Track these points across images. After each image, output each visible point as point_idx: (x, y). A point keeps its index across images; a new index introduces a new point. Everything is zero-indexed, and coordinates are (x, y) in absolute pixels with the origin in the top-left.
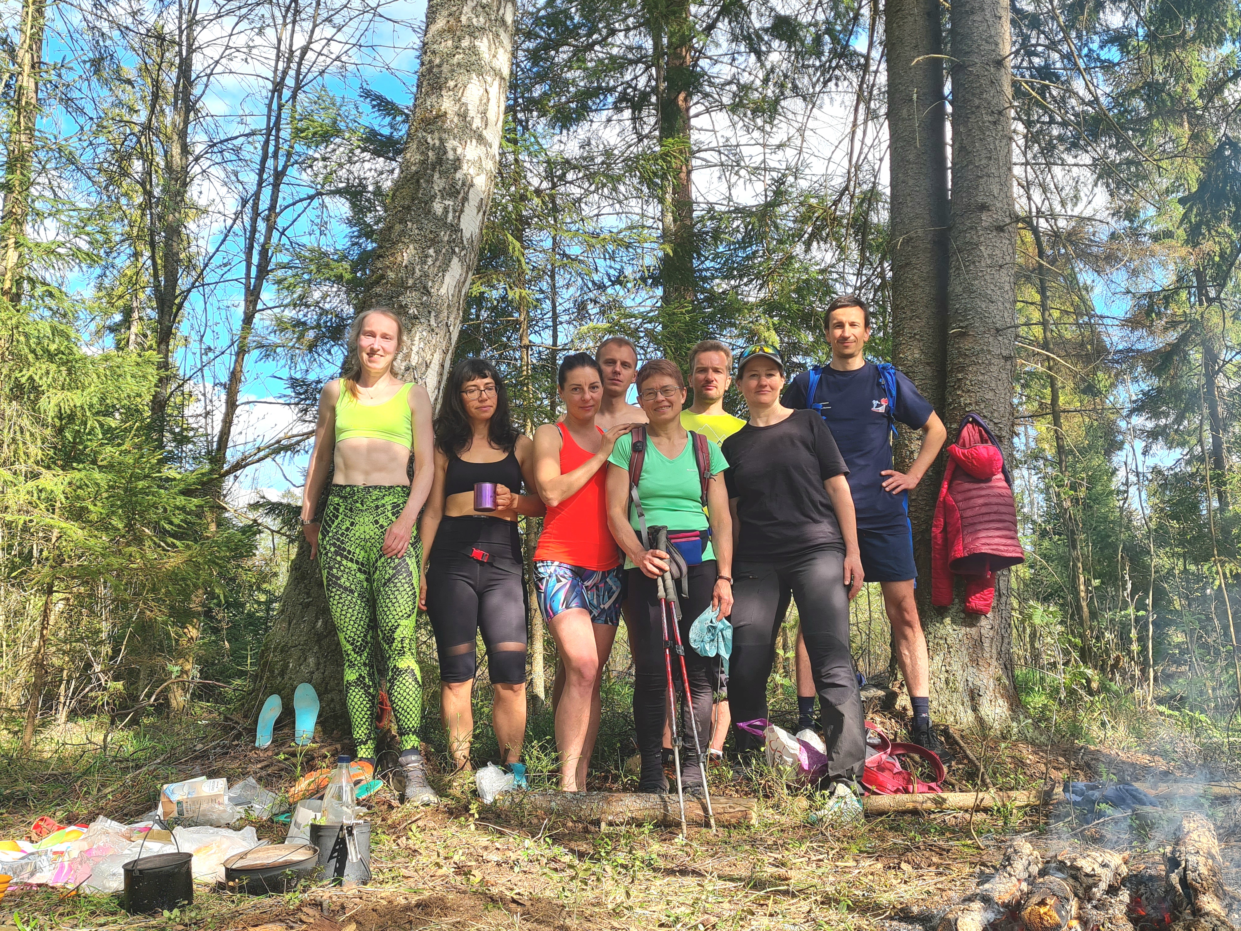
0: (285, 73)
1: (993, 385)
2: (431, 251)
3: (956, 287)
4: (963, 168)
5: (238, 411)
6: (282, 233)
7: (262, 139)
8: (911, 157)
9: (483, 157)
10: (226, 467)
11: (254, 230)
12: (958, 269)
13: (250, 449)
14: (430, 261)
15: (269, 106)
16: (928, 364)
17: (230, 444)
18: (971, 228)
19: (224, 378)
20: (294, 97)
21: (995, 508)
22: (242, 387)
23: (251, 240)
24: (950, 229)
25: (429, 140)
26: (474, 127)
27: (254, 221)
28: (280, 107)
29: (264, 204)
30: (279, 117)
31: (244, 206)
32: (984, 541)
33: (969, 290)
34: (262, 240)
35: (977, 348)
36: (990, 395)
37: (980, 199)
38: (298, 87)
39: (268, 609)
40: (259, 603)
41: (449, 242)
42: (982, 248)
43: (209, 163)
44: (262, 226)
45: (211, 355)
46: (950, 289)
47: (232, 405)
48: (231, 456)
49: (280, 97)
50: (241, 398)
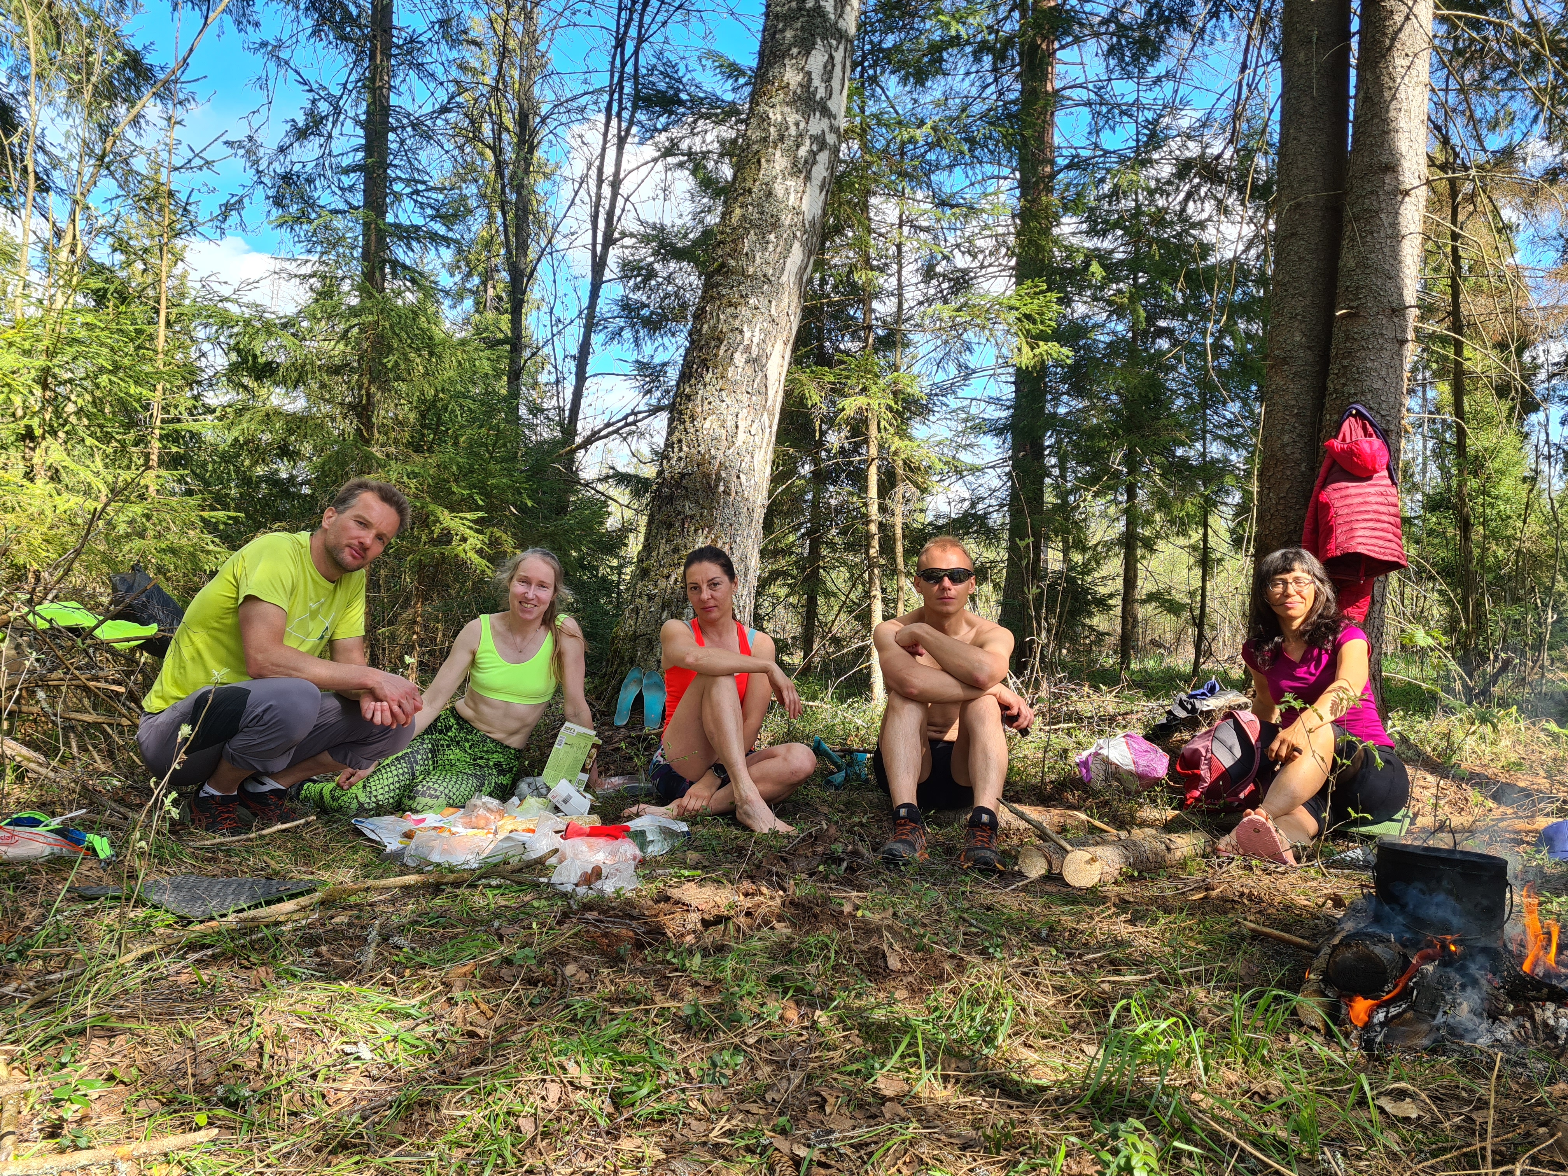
1: (1383, 373)
2: (772, 237)
3: (1348, 260)
4: (1366, 122)
5: (587, 384)
8: (1306, 110)
9: (827, 130)
10: (578, 440)
12: (1353, 240)
13: (598, 424)
14: (771, 247)
15: (613, 63)
16: (1309, 348)
17: (581, 416)
18: (1372, 193)
19: (574, 350)
20: (636, 53)
21: (1375, 507)
22: (591, 359)
23: (597, 205)
24: (1346, 193)
25: (771, 115)
26: (818, 98)
27: (599, 186)
28: (624, 64)
29: (609, 170)
30: (622, 73)
31: (589, 169)
32: (1360, 540)
33: (1363, 264)
34: (607, 207)
35: (1368, 331)
36: (1379, 384)
37: (1384, 159)
41: (790, 226)
42: (1383, 216)
45: (561, 326)
46: (1341, 263)
47: (581, 377)
50: (590, 370)
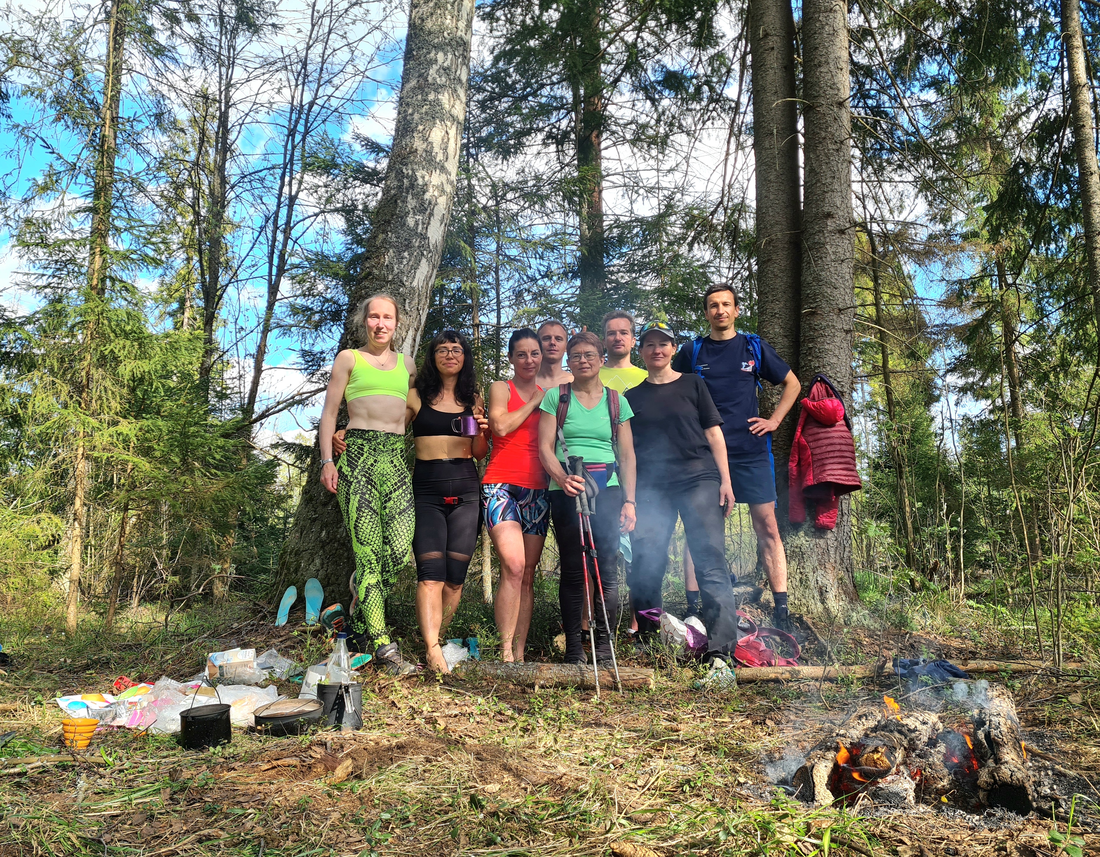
0: (297, 122)
1: (837, 352)
2: (406, 254)
3: (807, 277)
5: (263, 375)
6: (295, 242)
7: (279, 171)
8: (772, 177)
9: (445, 182)
10: (254, 416)
11: (274, 240)
12: (809, 263)
13: (272, 403)
14: (405, 262)
15: (286, 147)
16: (786, 336)
17: (257, 399)
18: (819, 232)
19: (253, 350)
20: (304, 139)
21: (838, 447)
22: (266, 357)
23: (273, 247)
24: (803, 232)
25: (404, 171)
26: (438, 160)
27: (274, 233)
28: (294, 147)
29: (282, 221)
30: (292, 155)
31: (267, 222)
32: (829, 472)
33: (818, 279)
34: (280, 247)
35: (824, 324)
36: (834, 360)
37: (826, 209)
38: (307, 132)
39: (285, 523)
40: (279, 518)
41: (419, 247)
42: (828, 247)
43: (241, 190)
44: (280, 237)
45: (243, 333)
46: (803, 279)
47: (258, 370)
48: (258, 408)
49: (293, 140)
50: (265, 366)
